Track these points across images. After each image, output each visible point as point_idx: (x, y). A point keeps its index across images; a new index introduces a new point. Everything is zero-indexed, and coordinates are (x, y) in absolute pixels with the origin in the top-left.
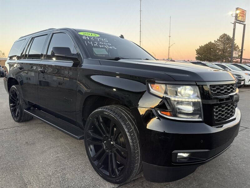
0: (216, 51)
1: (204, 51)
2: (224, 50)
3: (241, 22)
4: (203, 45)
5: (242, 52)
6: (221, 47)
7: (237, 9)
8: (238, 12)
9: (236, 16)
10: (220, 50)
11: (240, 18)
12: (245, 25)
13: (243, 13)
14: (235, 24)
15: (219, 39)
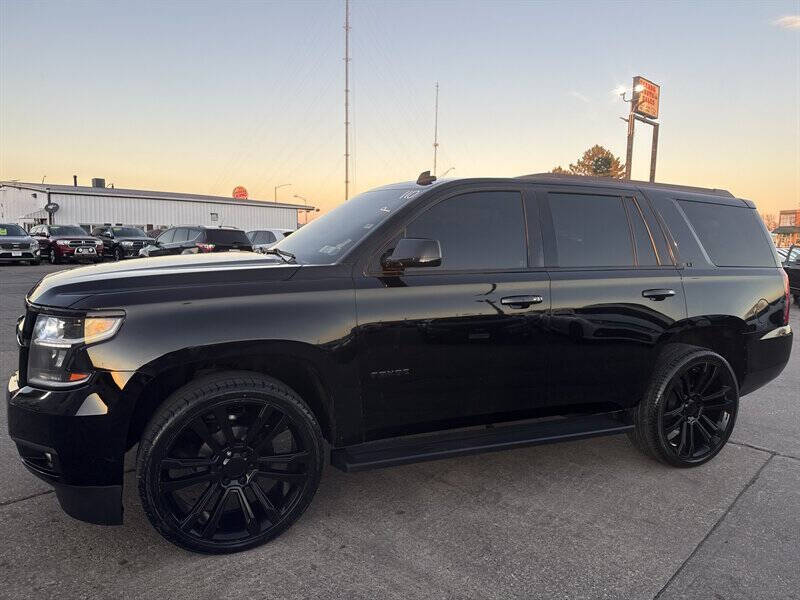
3: (648, 118)
7: (637, 80)
8: (639, 88)
9: (635, 101)
11: (644, 108)
12: (656, 127)
13: (653, 92)
14: (631, 122)
15: (581, 160)
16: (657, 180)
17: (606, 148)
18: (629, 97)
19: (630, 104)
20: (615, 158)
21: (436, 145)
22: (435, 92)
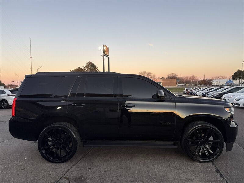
3: (107, 55)
4: (73, 70)
8: (105, 48)
11: (106, 53)
12: (109, 58)
14: (103, 56)
15: (86, 65)
16: (110, 71)
17: (92, 62)
18: (102, 50)
19: (103, 52)
20: (95, 65)
21: (31, 58)
22: (30, 41)
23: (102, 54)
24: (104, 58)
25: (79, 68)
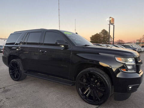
0: (100, 38)
1: (94, 38)
2: (104, 38)
3: (112, 24)
4: (94, 35)
5: (113, 39)
6: (103, 36)
7: (110, 18)
8: (111, 19)
9: (110, 21)
10: (102, 38)
11: (112, 22)
12: (114, 26)
13: (113, 20)
15: (101, 32)
17: (105, 30)
23: (109, 23)
24: (110, 26)
25: (97, 34)
